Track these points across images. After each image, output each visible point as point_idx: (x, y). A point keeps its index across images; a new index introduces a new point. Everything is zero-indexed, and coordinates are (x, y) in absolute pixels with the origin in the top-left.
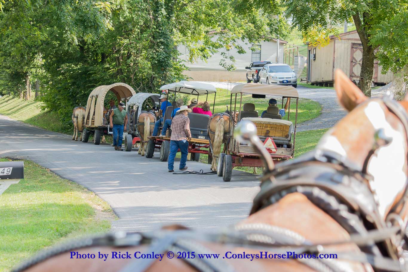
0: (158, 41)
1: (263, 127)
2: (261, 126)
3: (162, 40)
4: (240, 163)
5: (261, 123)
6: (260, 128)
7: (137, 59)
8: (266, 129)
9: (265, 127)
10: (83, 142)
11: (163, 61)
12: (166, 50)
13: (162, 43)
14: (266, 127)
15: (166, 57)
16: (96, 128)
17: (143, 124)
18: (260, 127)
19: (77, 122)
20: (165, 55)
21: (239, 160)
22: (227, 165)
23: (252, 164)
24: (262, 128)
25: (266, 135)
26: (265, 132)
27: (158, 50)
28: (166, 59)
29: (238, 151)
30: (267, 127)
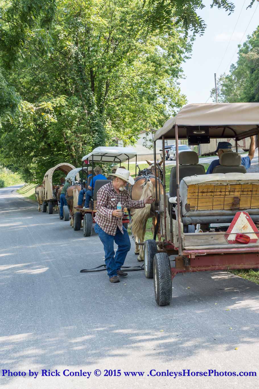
0: (93, 129)
1: (225, 192)
2: (222, 190)
3: (97, 128)
4: (186, 267)
5: (221, 185)
6: (220, 195)
7: (78, 144)
8: (233, 196)
9: (230, 192)
10: (43, 212)
11: (99, 144)
12: (100, 135)
13: (96, 130)
14: (232, 191)
15: (100, 141)
16: (48, 201)
17: (72, 197)
18: (219, 193)
19: (39, 197)
20: (100, 139)
21: (184, 262)
22: (162, 278)
23: (209, 266)
24: (223, 193)
25: (234, 207)
26: (231, 201)
27: (93, 136)
28: (101, 143)
29: (182, 246)
30: (234, 191)
